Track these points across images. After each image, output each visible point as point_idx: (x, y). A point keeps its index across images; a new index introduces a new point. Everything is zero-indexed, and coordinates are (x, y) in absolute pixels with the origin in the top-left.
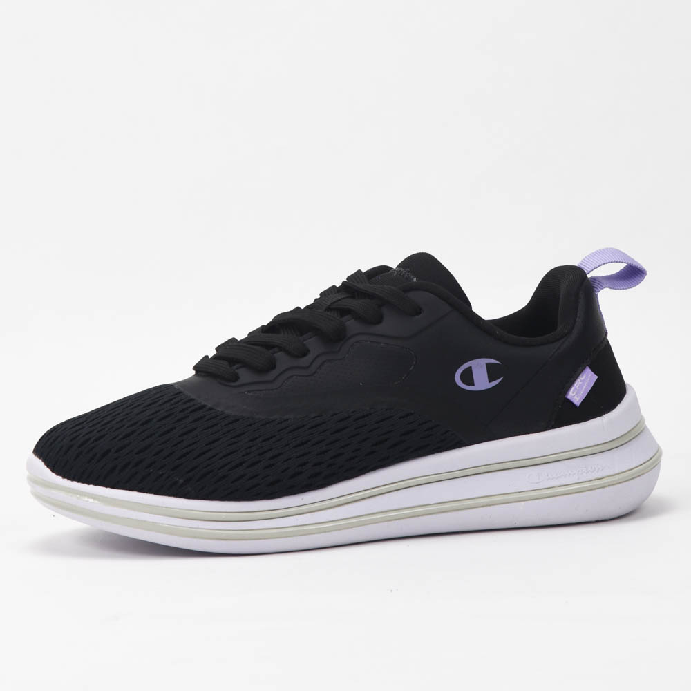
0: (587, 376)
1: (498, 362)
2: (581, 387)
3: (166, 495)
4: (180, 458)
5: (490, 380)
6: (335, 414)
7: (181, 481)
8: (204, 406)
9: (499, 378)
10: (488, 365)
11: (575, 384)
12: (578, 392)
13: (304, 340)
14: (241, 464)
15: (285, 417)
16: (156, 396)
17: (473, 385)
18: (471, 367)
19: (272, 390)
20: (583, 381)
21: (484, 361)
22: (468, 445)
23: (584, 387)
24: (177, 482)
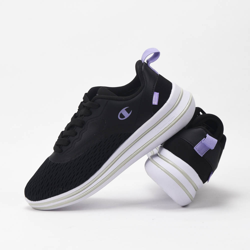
0: (156, 95)
1: (128, 107)
2: (155, 99)
3: (60, 194)
4: (58, 183)
5: (129, 113)
6: (92, 147)
7: (61, 189)
8: (57, 164)
9: (131, 111)
10: (126, 110)
11: (153, 99)
12: (155, 101)
13: (74, 130)
14: (74, 176)
15: (79, 156)
16: (45, 165)
17: (125, 117)
18: (121, 113)
19: (72, 149)
20: (155, 97)
21: (124, 109)
22: (134, 133)
23: (156, 99)
24: (60, 190)
